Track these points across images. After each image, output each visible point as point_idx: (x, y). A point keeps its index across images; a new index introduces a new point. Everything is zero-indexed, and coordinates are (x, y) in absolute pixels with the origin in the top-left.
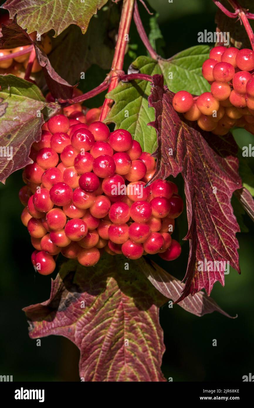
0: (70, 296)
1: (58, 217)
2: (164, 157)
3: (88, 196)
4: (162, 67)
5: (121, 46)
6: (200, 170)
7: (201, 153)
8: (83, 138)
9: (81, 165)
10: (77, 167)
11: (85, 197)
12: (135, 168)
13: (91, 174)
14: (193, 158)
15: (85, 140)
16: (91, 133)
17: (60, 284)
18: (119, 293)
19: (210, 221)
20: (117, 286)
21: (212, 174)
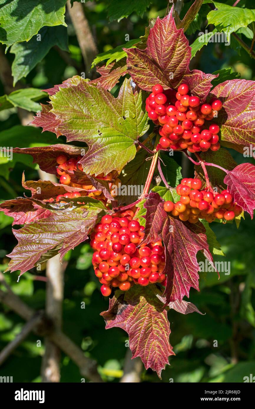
0: (123, 307)
1: (105, 266)
2: (151, 233)
3: (117, 255)
4: (171, 192)
5: (148, 181)
6: (179, 240)
7: (181, 232)
8: (114, 225)
9: (113, 239)
10: (112, 240)
11: (116, 255)
13: (118, 243)
14: (175, 235)
15: (115, 226)
16: (119, 223)
17: (115, 301)
18: (148, 305)
19: (184, 265)
20: (146, 301)
21: (187, 243)
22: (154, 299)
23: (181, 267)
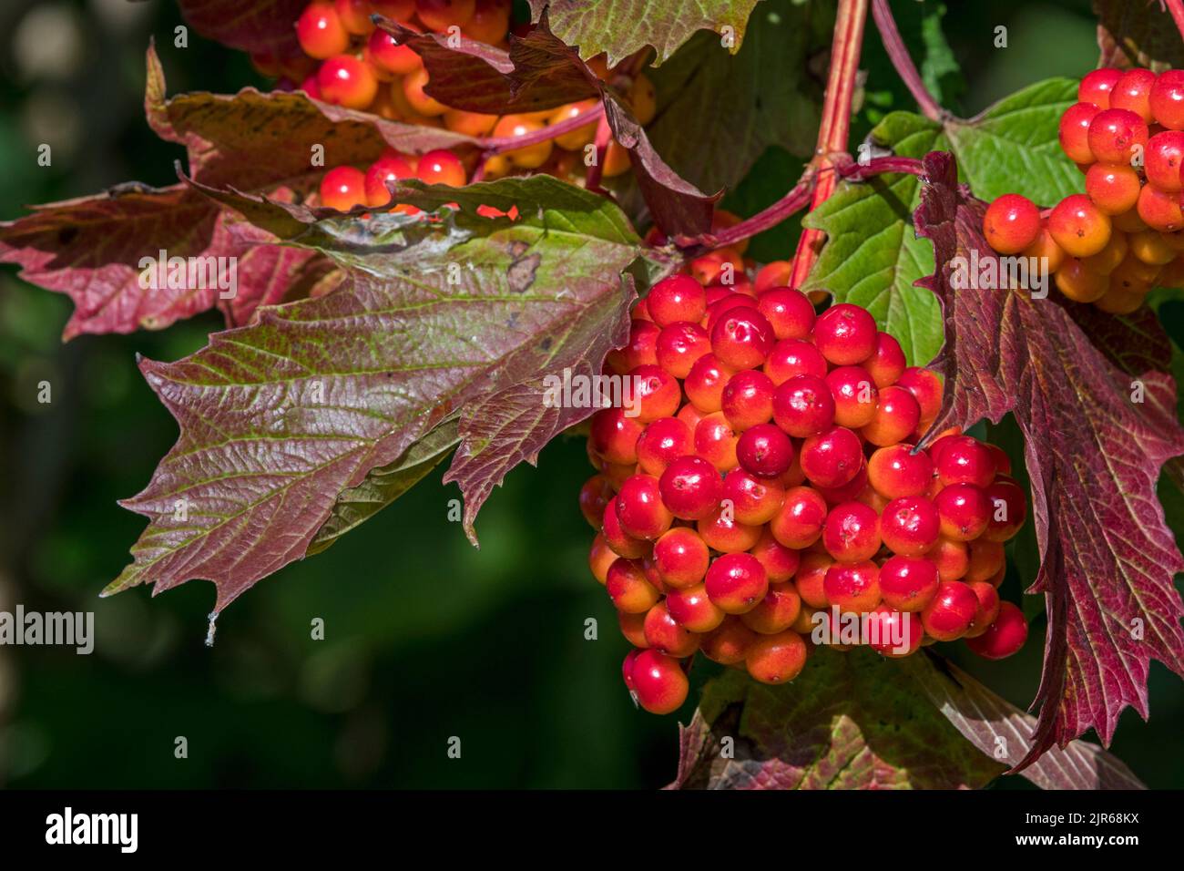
0: (734, 772)
1: (687, 552)
2: (963, 370)
3: (764, 490)
4: (955, 141)
5: (840, 89)
6: (1069, 408)
7: (1069, 362)
8: (741, 332)
9: (740, 405)
10: (729, 412)
11: (755, 490)
12: (889, 409)
13: (769, 427)
14: (1046, 377)
15: (747, 338)
16: (764, 318)
17: (703, 737)
18: (867, 758)
19: (1102, 543)
20: (860, 738)
21: (1101, 419)
22: (903, 729)
23: (1095, 555)
